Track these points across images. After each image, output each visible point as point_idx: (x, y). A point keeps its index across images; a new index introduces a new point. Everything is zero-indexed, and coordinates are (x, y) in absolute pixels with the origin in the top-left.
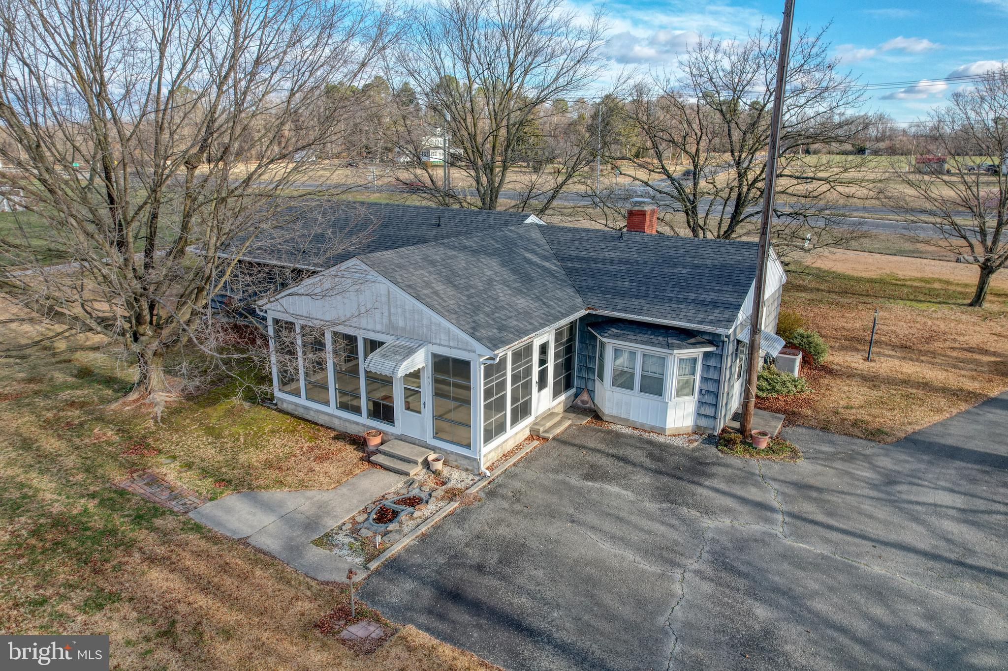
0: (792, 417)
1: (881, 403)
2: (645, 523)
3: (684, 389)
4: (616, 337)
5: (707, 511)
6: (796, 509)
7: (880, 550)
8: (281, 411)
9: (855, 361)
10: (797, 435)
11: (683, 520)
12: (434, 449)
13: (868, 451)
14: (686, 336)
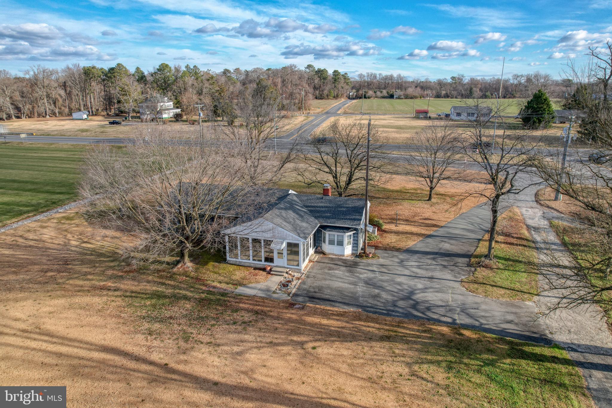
0: (377, 248)
1: (400, 240)
2: (348, 278)
3: (349, 243)
4: (329, 231)
5: (361, 274)
6: (381, 270)
7: (399, 276)
8: (230, 264)
9: (392, 227)
10: (379, 252)
11: (356, 276)
12: (287, 268)
13: (397, 254)
14: (348, 229)
